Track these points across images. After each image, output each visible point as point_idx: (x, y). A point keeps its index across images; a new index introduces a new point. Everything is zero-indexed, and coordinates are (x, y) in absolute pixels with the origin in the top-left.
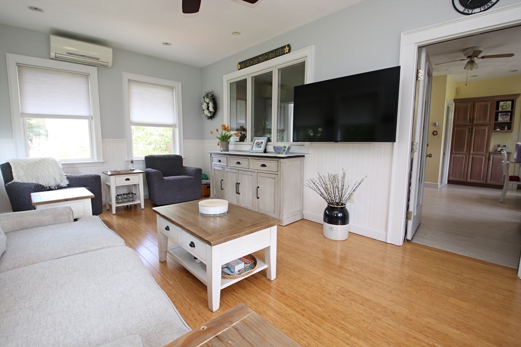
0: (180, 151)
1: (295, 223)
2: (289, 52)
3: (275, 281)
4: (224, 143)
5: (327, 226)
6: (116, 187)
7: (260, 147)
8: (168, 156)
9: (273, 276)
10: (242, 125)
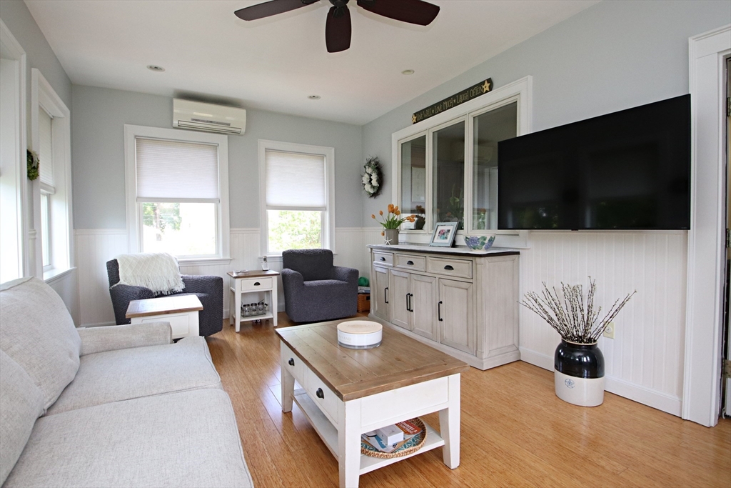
0: (331, 245)
1: (505, 367)
2: (491, 89)
3: (458, 470)
4: (392, 232)
5: (562, 377)
6: (243, 294)
7: (446, 238)
8: (313, 250)
9: (454, 461)
10: (419, 205)
